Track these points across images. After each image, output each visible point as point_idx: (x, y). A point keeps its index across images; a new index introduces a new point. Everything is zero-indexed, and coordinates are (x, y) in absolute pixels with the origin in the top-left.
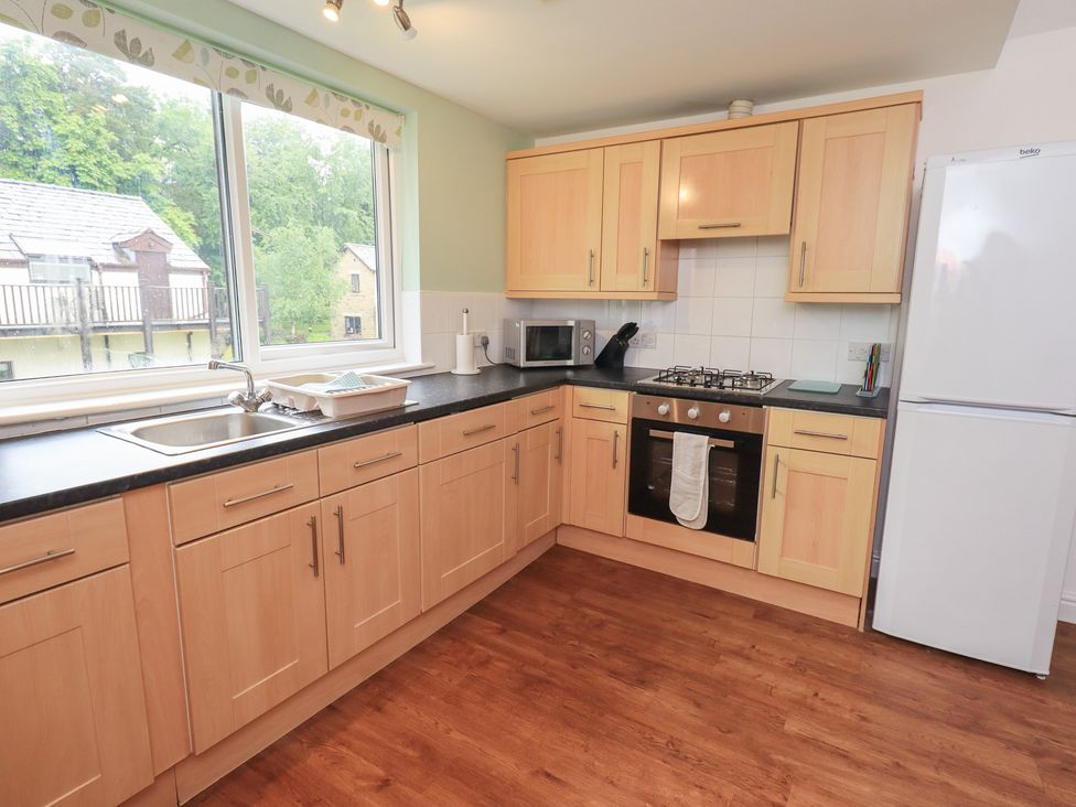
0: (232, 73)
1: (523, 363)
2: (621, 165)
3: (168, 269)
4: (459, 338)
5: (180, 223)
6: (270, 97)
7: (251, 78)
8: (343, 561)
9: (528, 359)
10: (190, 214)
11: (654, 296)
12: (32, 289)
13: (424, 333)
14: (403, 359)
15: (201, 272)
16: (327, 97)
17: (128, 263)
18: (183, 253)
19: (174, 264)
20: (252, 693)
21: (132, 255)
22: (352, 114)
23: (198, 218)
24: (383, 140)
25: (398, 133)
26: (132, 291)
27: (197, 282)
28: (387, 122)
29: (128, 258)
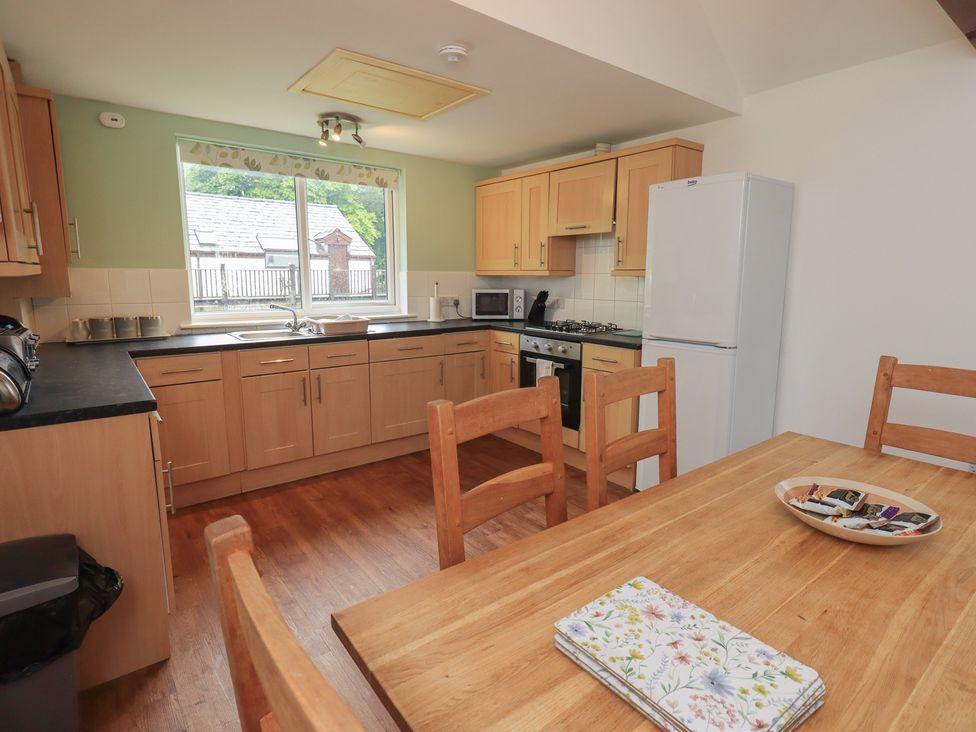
0: (298, 166)
1: (475, 317)
2: (531, 189)
3: (349, 257)
4: (432, 299)
5: (366, 221)
6: (318, 174)
7: (307, 167)
8: (320, 402)
9: (477, 314)
10: (373, 215)
11: (547, 273)
12: (265, 273)
13: (409, 296)
14: (400, 312)
15: (369, 258)
16: (350, 169)
17: (323, 253)
18: (358, 247)
19: (352, 253)
20: (274, 452)
21: (326, 248)
22: (365, 176)
23: (378, 217)
24: (385, 186)
25: (396, 181)
26: (324, 273)
27: (366, 265)
28: (388, 177)
29: (323, 250)
